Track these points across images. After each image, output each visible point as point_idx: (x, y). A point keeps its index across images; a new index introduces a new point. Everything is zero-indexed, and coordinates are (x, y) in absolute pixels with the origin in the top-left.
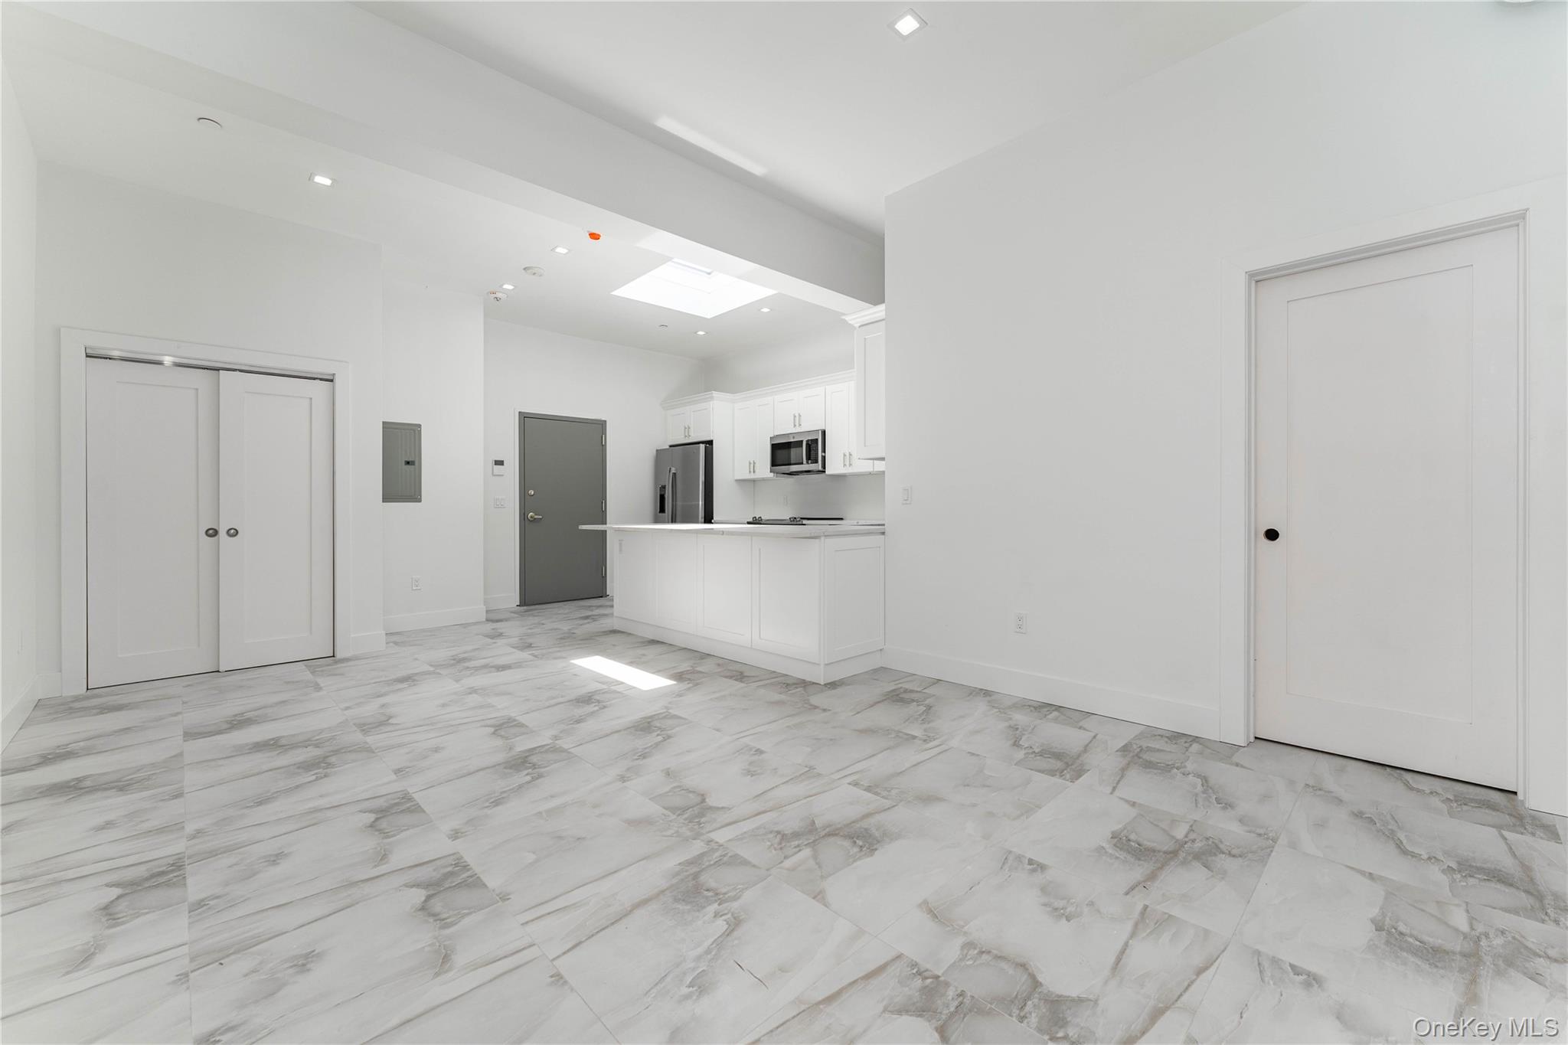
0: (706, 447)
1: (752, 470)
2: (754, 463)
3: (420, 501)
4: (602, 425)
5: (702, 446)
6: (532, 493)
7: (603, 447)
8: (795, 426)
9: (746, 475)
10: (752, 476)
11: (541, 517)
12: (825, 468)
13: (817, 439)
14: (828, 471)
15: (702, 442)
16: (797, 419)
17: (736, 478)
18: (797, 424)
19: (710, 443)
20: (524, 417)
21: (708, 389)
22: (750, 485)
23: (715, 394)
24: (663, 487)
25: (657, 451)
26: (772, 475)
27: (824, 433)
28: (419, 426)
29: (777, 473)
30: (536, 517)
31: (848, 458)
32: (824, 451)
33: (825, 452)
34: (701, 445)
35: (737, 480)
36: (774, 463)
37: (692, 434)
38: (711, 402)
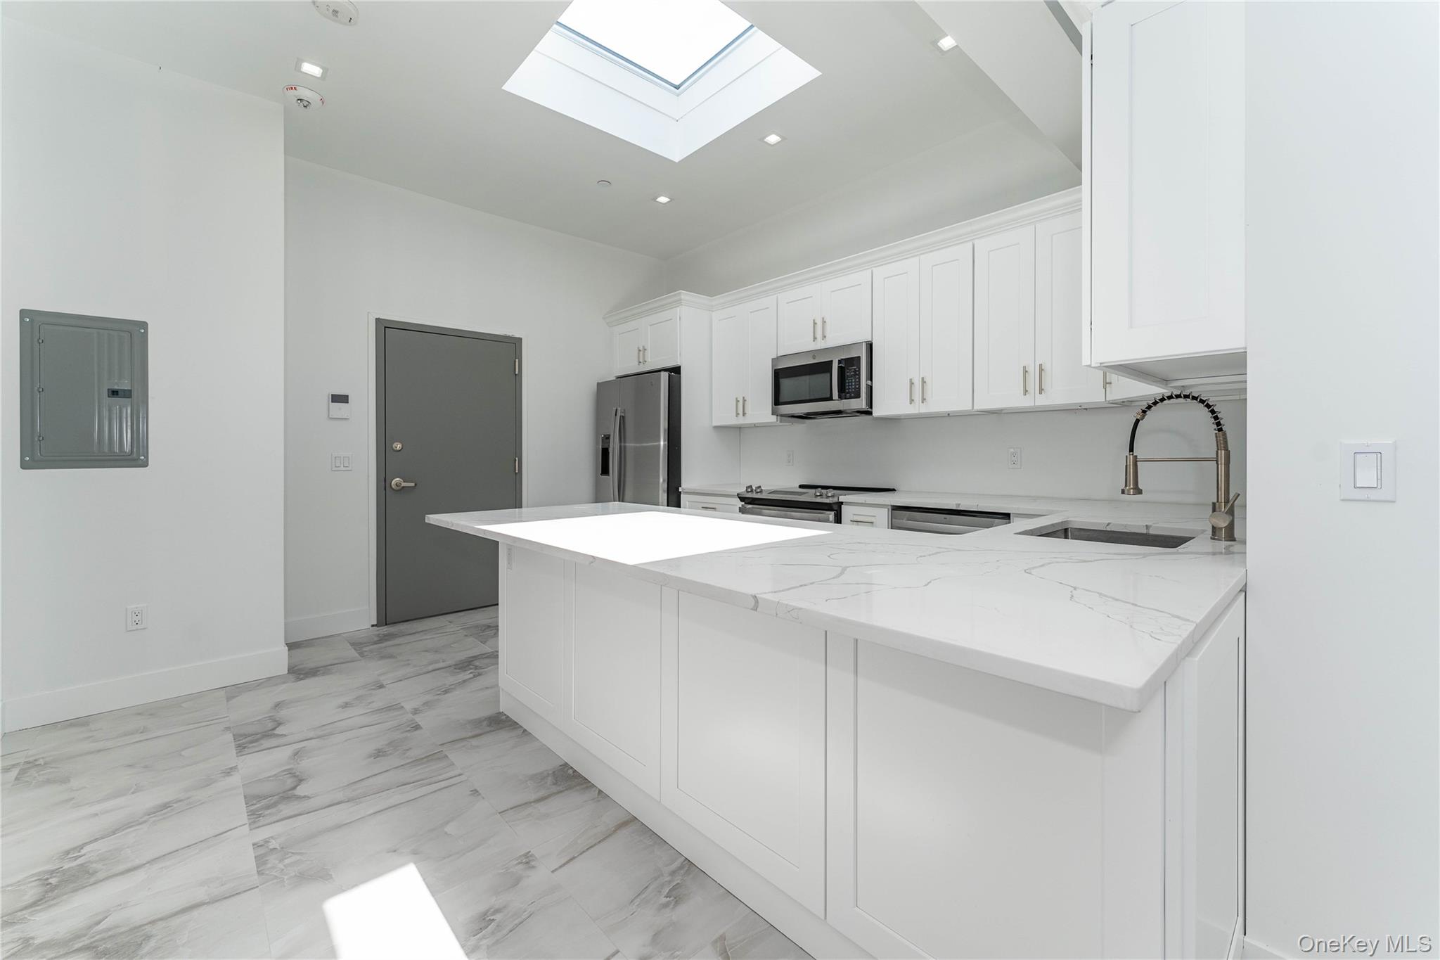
0: (669, 376)
1: (741, 412)
2: (744, 401)
3: (145, 464)
4: (514, 344)
5: (664, 376)
6: (398, 448)
7: (517, 378)
8: (815, 338)
9: (732, 421)
10: (741, 421)
11: (413, 484)
12: (871, 407)
13: (859, 358)
14: (877, 412)
15: (665, 370)
16: (819, 327)
17: (715, 424)
18: (819, 335)
19: (676, 370)
20: (385, 329)
21: (672, 289)
22: (734, 434)
23: (685, 295)
24: (607, 438)
25: (598, 384)
26: (773, 419)
27: (870, 346)
28: (144, 325)
29: (782, 416)
30: (404, 484)
31: (918, 388)
32: (870, 377)
33: (871, 380)
34: (662, 373)
35: (717, 428)
36: (777, 401)
37: (649, 359)
38: (678, 309)
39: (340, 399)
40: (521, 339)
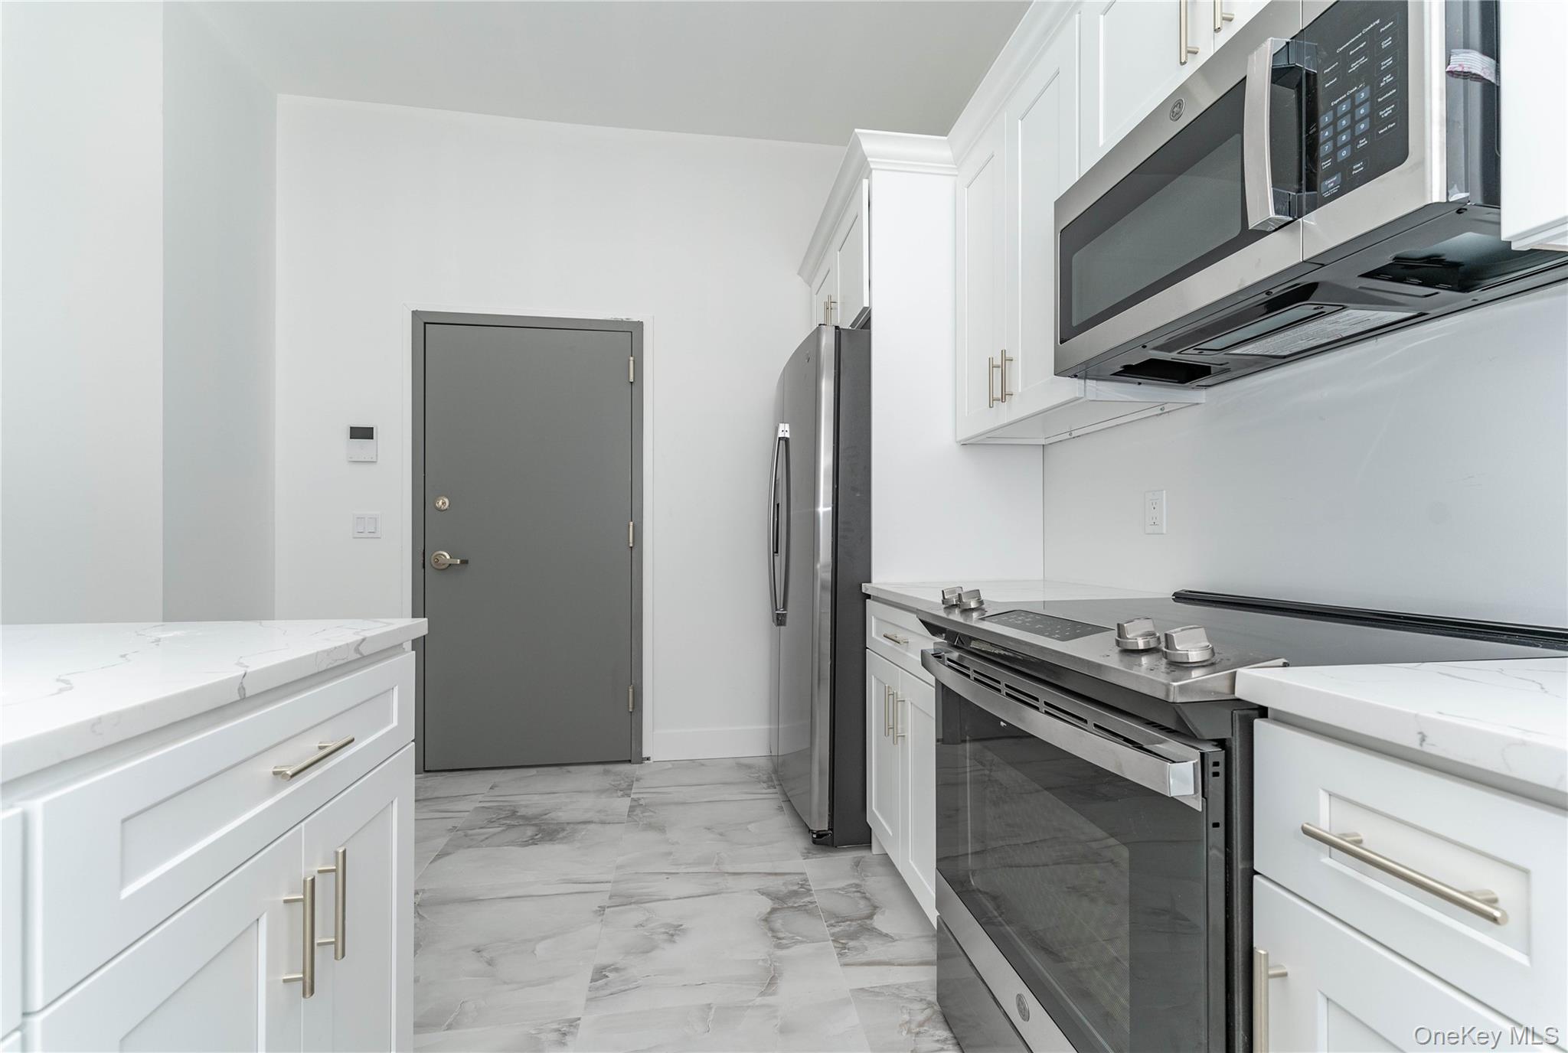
39: (362, 433)
40: (640, 324)
